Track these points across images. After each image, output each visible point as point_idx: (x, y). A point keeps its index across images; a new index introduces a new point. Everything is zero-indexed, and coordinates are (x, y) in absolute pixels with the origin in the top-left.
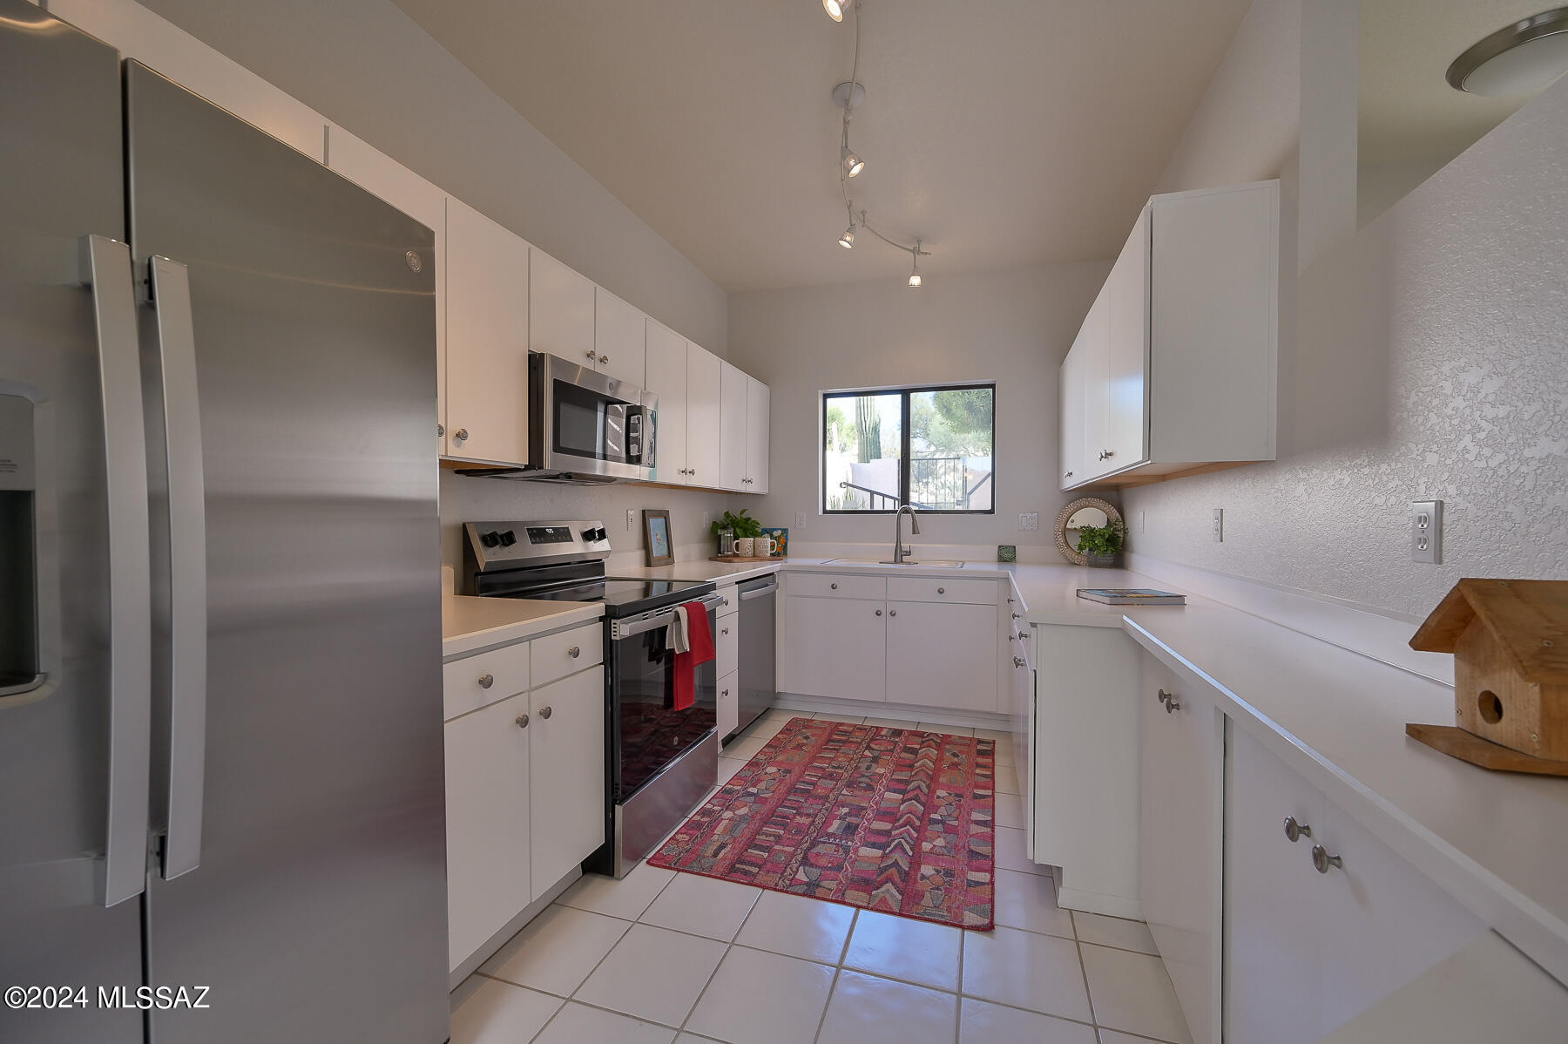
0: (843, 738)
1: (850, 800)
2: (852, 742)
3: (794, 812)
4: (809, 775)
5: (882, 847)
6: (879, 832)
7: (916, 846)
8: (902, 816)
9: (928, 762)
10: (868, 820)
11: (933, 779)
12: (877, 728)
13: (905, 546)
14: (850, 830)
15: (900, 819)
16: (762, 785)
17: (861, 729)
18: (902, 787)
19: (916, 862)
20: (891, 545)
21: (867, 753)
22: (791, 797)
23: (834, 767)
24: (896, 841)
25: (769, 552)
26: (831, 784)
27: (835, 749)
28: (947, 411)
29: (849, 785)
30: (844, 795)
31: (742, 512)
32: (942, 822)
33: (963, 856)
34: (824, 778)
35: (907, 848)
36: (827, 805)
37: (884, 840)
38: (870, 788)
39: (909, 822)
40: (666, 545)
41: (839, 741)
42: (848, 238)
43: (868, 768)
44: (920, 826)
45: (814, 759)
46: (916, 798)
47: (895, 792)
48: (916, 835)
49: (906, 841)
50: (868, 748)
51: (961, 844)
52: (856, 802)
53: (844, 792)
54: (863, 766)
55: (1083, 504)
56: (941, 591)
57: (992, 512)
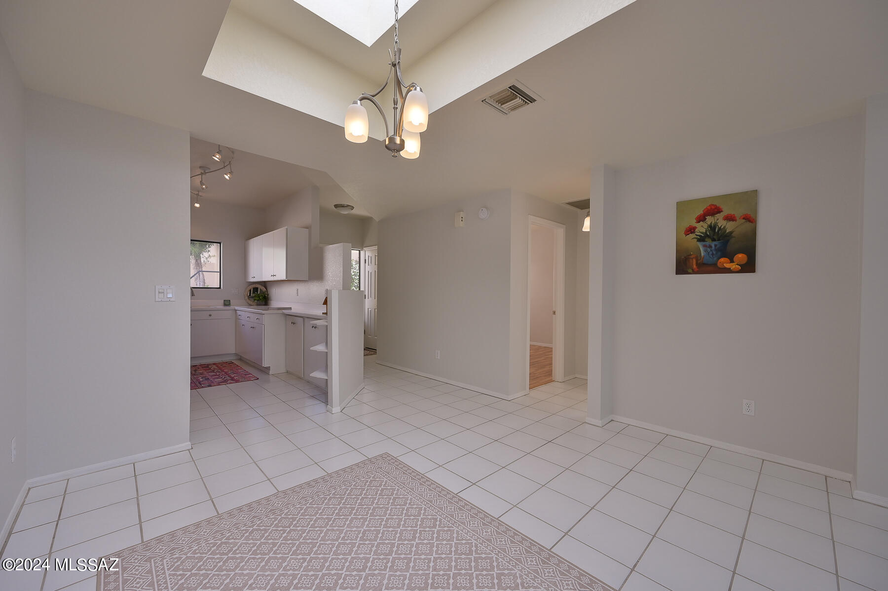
5: (221, 378)
6: (217, 377)
7: (230, 376)
9: (215, 367)
10: (210, 377)
11: (220, 369)
15: (220, 375)
19: (232, 378)
32: (232, 373)
35: (227, 377)
38: (202, 374)
39: (223, 375)
43: (195, 372)
44: (227, 374)
46: (220, 372)
47: (211, 373)
51: (241, 374)
55: (254, 286)
56: (210, 315)
57: (220, 288)
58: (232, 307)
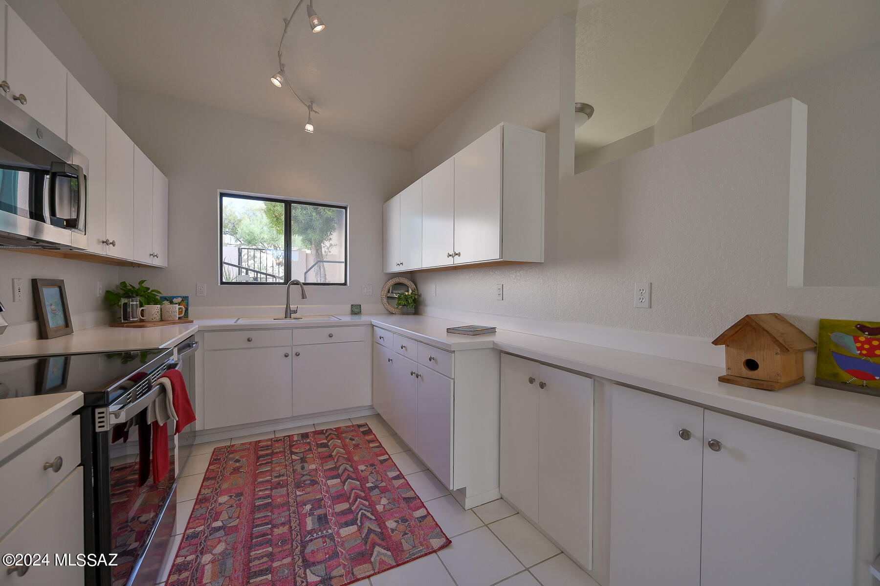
0: (268, 452)
1: (307, 497)
2: (277, 453)
3: (270, 526)
4: (260, 491)
5: (353, 522)
6: (344, 513)
7: (374, 512)
8: (350, 494)
9: (340, 449)
10: (330, 507)
11: (349, 460)
12: (289, 436)
13: (293, 307)
14: (323, 520)
15: (350, 496)
16: (224, 516)
17: (277, 441)
18: (335, 473)
19: (381, 524)
20: (282, 306)
21: (294, 457)
22: (257, 515)
23: (276, 477)
24: (360, 513)
25: (178, 316)
26: (283, 491)
27: (269, 463)
28: (277, 219)
29: (298, 486)
30: (300, 495)
31: (143, 282)
32: (376, 487)
33: (403, 504)
34: (276, 488)
35: (369, 515)
36: (292, 509)
37: (351, 517)
38: (314, 483)
39: (357, 497)
40: (62, 316)
41: (267, 455)
42: (279, 79)
43: (303, 468)
44: (365, 496)
45: (256, 476)
46: (349, 477)
47: (333, 479)
48: (367, 503)
49: (364, 510)
50: (292, 453)
51: (396, 497)
52: (311, 497)
53: (298, 493)
54: (298, 467)
55: (397, 280)
56: (330, 336)
57: (345, 284)
58: (364, 318)
